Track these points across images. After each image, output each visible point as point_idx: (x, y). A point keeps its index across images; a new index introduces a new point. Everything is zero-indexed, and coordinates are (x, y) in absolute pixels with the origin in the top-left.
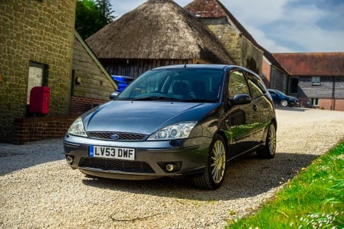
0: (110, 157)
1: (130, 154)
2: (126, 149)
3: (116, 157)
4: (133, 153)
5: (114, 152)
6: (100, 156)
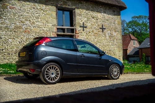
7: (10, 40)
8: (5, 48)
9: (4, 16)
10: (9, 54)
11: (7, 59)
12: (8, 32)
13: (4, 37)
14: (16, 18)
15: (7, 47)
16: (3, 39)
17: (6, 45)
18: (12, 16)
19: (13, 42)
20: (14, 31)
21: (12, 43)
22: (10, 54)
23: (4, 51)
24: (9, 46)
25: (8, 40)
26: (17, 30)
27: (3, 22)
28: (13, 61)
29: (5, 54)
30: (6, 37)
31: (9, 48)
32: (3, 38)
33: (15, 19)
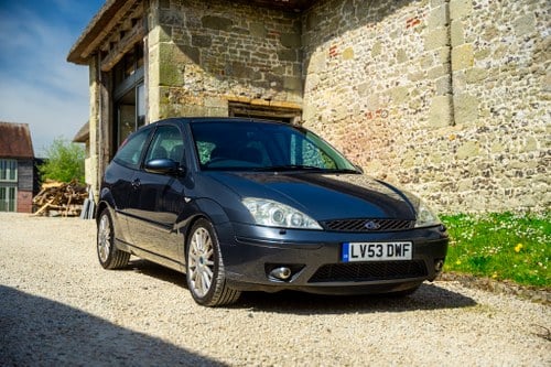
0: (375, 258)
1: (405, 250)
2: (398, 244)
3: (385, 257)
4: (410, 248)
5: (381, 251)
6: (360, 259)
7: (520, 113)
8: (508, 151)
9: (501, 23)
10: (521, 175)
11: (515, 193)
12: (514, 83)
13: (503, 105)
14: (539, 10)
15: (512, 147)
16: (501, 117)
17: (509, 136)
18: (526, 7)
19: (530, 121)
20: (533, 72)
21: (526, 124)
22: (525, 175)
23: (505, 161)
24: (518, 140)
25: (514, 114)
26: (541, 65)
27: (498, 46)
28: (532, 202)
29: (509, 173)
30: (508, 104)
31: (519, 148)
32: (502, 112)
33: (537, 15)
